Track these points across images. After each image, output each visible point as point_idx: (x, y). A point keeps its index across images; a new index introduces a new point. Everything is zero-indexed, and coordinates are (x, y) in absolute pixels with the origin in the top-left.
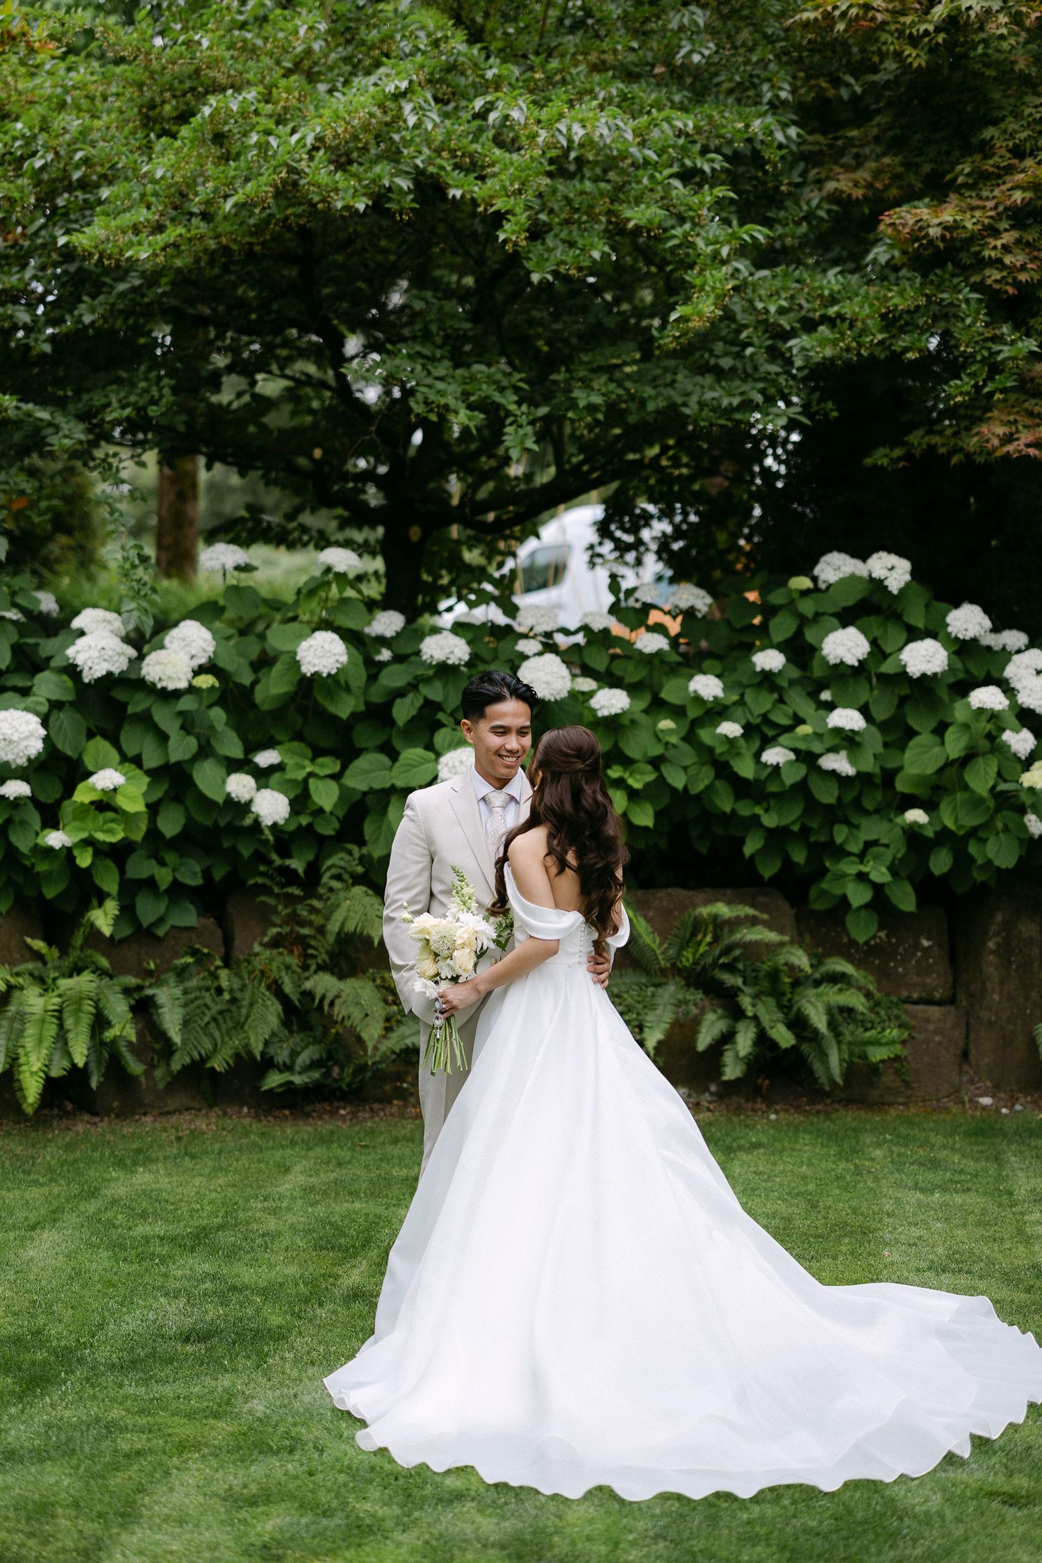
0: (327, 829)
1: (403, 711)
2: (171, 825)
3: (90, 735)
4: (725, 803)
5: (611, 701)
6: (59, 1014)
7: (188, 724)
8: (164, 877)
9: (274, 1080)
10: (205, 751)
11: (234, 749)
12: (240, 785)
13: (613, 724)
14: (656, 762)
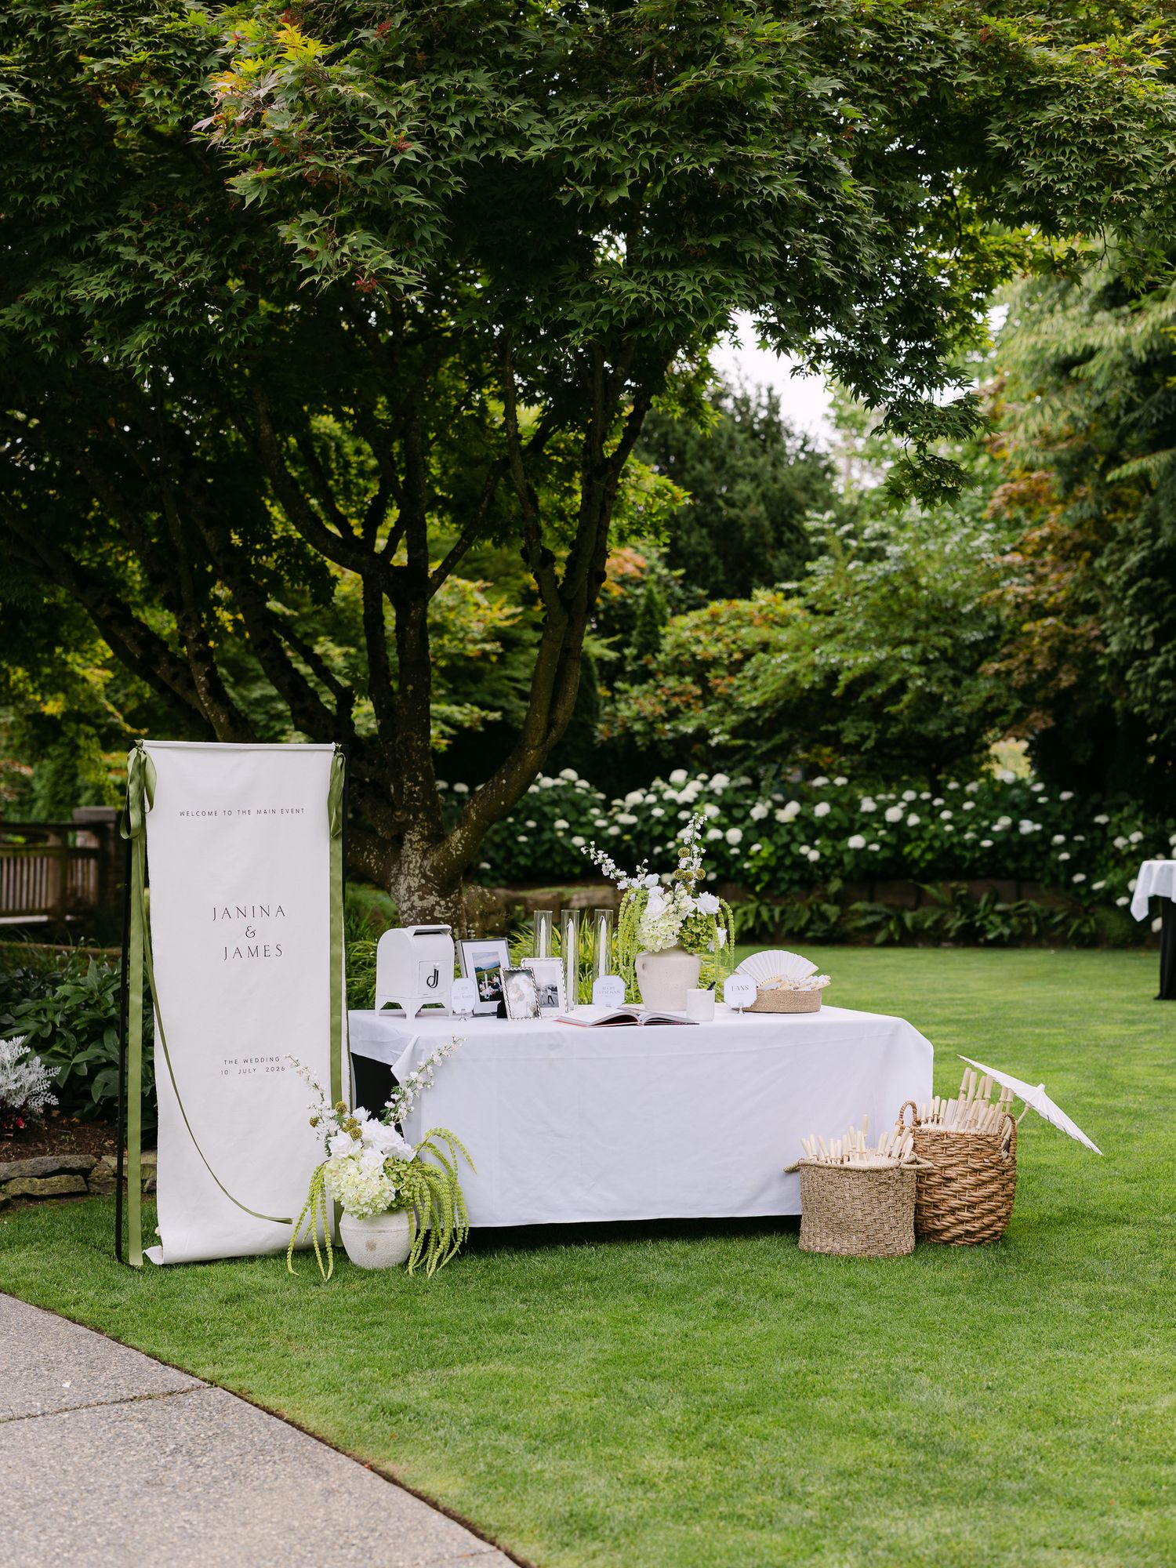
0: (833, 862)
1: (857, 825)
2: (788, 861)
3: (761, 835)
4: (958, 851)
5: (913, 820)
6: (745, 914)
7: (789, 832)
8: (787, 877)
9: (810, 934)
10: (794, 840)
11: (802, 838)
12: (804, 850)
13: (915, 827)
14: (931, 839)
